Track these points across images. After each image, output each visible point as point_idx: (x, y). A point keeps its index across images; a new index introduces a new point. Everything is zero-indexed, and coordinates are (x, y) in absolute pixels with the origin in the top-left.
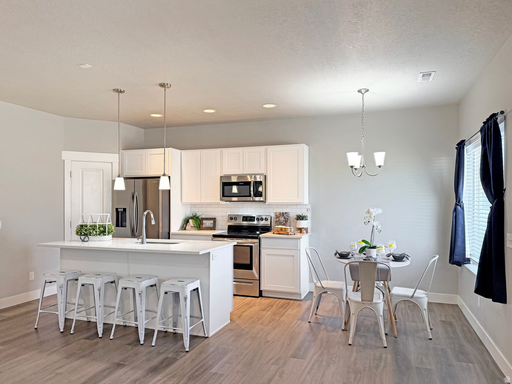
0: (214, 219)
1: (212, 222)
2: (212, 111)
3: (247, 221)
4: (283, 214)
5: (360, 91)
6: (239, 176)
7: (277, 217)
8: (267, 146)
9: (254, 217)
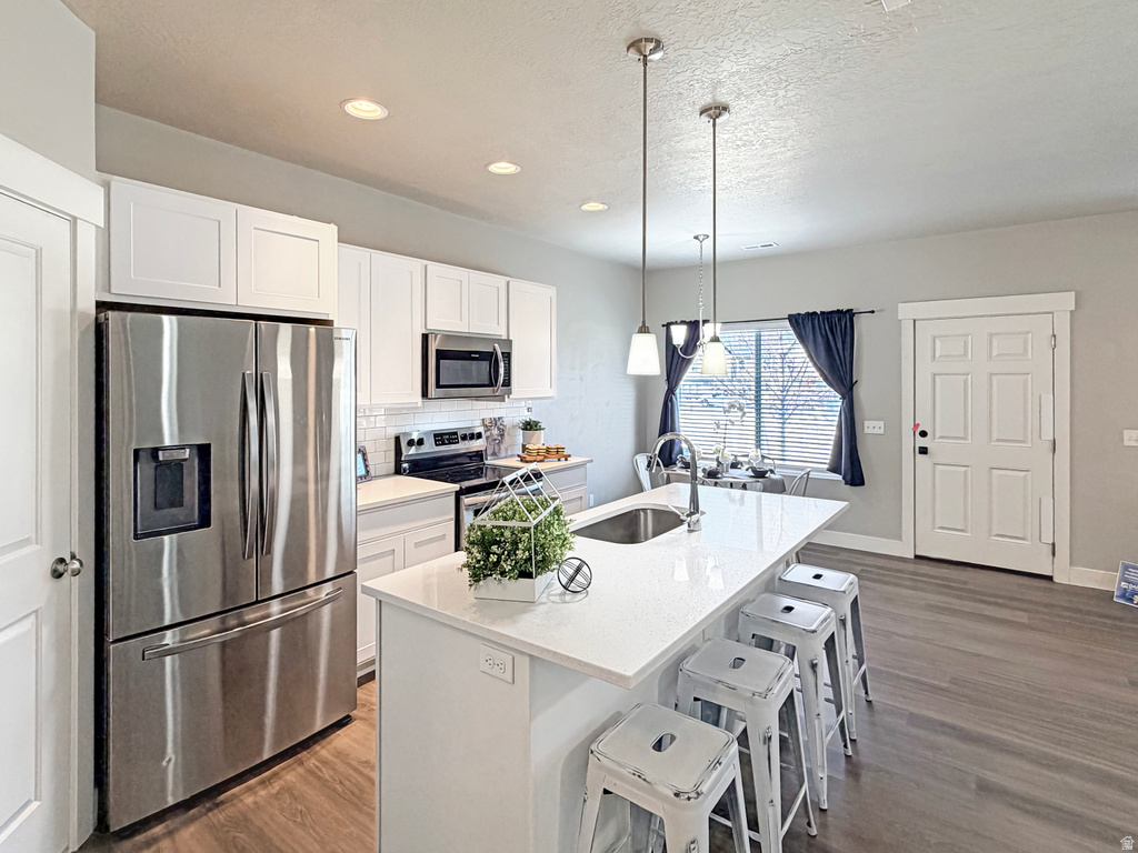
0: (362, 451)
3: (443, 443)
4: (495, 421)
5: (696, 238)
8: (508, 279)
9: (456, 433)
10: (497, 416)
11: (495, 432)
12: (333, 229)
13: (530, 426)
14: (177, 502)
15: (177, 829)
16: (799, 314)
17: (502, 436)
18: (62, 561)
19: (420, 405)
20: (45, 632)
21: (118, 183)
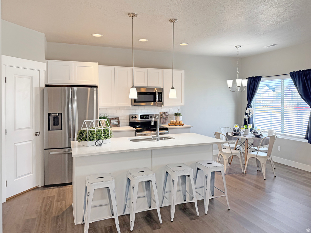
0: (118, 119)
1: (117, 120)
2: (145, 40)
3: (143, 118)
4: (165, 113)
5: (236, 47)
6: (148, 88)
7: (161, 115)
8: (163, 69)
9: (148, 116)
10: (165, 111)
11: (165, 116)
12: (98, 63)
13: (177, 115)
14: (58, 124)
15: (54, 188)
16: (294, 72)
17: (167, 117)
18: (37, 133)
19: (131, 107)
20: (34, 144)
21: (50, 62)
